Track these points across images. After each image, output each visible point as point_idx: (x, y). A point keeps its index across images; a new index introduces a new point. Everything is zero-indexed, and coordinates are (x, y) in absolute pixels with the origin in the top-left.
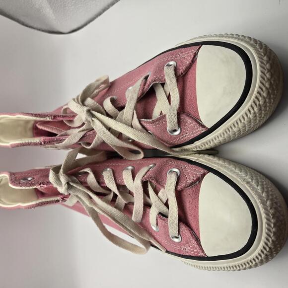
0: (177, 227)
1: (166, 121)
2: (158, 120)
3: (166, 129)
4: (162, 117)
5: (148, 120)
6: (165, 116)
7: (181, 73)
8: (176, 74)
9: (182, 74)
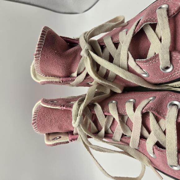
0: (177, 158)
1: (159, 60)
2: (151, 59)
3: (159, 67)
4: (156, 56)
5: (143, 60)
6: (158, 55)
7: (172, 13)
8: (168, 15)
9: (174, 14)
